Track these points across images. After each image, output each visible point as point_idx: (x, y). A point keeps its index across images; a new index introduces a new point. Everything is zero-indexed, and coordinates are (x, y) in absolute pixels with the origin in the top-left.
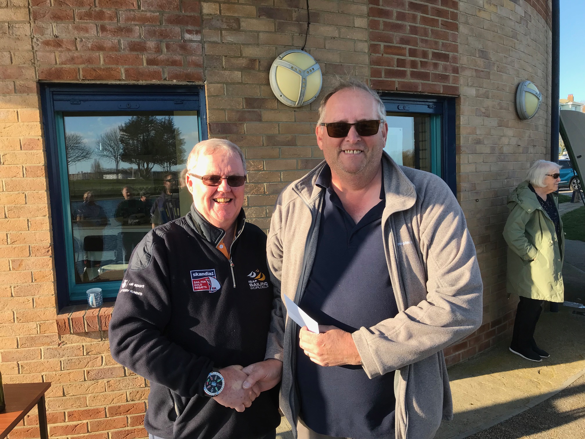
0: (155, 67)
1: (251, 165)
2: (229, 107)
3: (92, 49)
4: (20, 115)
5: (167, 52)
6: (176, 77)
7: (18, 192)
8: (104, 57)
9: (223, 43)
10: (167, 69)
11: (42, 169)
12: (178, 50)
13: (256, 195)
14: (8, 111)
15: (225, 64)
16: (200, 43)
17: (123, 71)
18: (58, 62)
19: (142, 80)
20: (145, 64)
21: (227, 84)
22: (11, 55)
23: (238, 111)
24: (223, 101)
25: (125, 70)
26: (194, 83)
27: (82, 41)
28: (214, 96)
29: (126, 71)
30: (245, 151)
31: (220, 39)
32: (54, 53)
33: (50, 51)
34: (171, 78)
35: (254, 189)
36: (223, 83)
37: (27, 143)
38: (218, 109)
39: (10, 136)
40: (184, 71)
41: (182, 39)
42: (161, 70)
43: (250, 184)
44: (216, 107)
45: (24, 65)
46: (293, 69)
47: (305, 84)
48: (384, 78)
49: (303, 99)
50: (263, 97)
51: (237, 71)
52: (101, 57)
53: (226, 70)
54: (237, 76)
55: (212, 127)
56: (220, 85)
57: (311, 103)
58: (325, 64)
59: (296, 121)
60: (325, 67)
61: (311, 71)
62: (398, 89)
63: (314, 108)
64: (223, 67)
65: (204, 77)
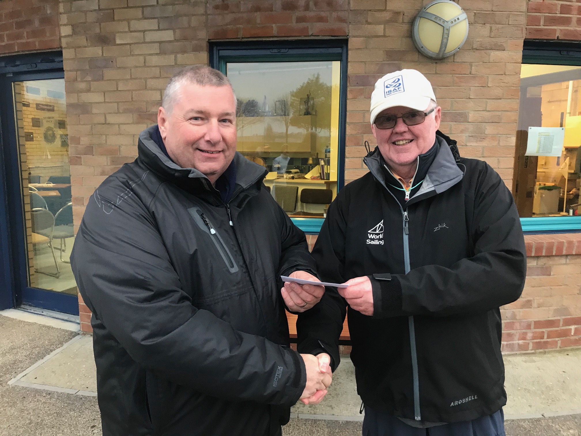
0: (304, 23)
2: (370, 60)
3: (251, 11)
5: (315, 9)
6: (322, 32)
8: (260, 17)
12: (326, 7)
19: (292, 37)
20: (295, 21)
21: (369, 37)
23: (377, 64)
25: (277, 28)
26: (337, 38)
27: (244, 3)
28: (355, 50)
32: (221, 16)
33: (219, 14)
34: (318, 34)
36: (366, 37)
38: (358, 62)
40: (330, 27)
42: (309, 26)
44: (356, 60)
46: (437, 20)
47: (448, 35)
48: (543, 26)
49: (445, 51)
50: (404, 49)
51: (380, 24)
52: (258, 17)
53: (369, 24)
54: (380, 29)
55: (350, 79)
56: (362, 39)
57: (454, 55)
58: (475, 13)
59: (436, 73)
60: (473, 17)
61: (455, 20)
62: (560, 38)
63: (457, 59)
64: (367, 21)
65: (347, 31)
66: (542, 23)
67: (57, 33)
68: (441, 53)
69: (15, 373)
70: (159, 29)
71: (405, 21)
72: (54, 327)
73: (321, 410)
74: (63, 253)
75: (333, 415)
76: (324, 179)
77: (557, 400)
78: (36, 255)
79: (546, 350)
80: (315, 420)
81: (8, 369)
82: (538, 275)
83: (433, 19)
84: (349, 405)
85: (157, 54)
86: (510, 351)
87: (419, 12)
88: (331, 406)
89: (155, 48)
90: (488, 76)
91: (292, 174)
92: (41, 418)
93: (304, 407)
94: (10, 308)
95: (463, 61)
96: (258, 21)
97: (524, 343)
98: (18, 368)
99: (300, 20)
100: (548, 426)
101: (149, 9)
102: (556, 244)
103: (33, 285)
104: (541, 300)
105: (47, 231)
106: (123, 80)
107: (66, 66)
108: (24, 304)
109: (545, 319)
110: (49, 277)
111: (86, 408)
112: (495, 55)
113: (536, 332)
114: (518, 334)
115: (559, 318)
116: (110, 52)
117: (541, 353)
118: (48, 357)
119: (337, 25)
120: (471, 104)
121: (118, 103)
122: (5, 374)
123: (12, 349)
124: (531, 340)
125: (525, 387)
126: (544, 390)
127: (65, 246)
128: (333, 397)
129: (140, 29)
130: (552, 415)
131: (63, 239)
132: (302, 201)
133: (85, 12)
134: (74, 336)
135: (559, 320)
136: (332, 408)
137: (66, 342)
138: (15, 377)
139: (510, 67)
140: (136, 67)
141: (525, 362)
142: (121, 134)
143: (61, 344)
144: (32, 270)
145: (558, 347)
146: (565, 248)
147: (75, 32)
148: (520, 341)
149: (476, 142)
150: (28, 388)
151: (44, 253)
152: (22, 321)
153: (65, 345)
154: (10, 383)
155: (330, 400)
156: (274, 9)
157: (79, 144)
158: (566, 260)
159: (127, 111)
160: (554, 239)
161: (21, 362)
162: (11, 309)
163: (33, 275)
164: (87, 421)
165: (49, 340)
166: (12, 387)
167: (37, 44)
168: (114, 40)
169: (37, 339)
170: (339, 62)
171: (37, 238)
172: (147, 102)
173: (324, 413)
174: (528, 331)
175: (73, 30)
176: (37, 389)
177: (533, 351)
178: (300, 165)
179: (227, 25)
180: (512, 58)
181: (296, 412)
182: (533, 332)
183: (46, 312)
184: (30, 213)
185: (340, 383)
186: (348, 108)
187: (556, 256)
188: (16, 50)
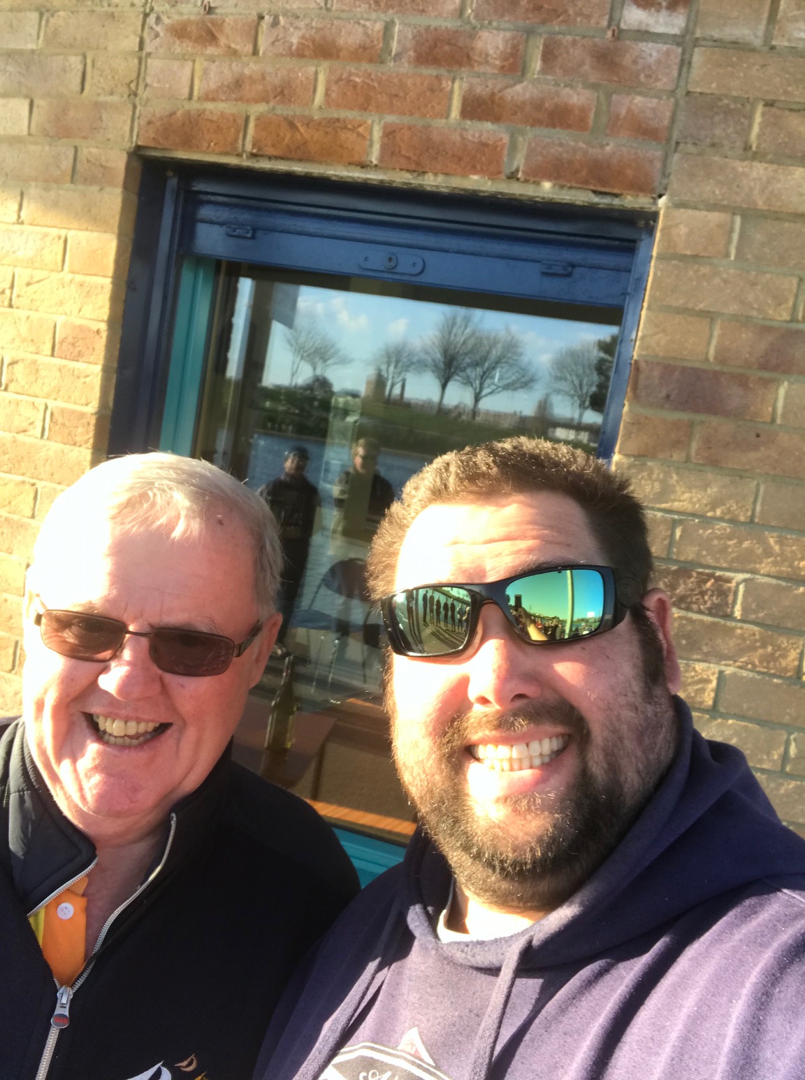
0: (489, 125)
1: (768, 552)
2: (733, 308)
3: (299, 54)
4: (71, 249)
5: (544, 71)
6: (556, 170)
7: (21, 478)
8: (328, 82)
9: (773, 48)
10: (529, 137)
11: (89, 424)
12: (587, 67)
13: (759, 673)
14: (46, 235)
15: (759, 136)
16: (678, 44)
17: (377, 134)
18: (196, 93)
19: (436, 174)
20: (455, 113)
21: (750, 214)
22: (85, 66)
23: (765, 329)
24: (717, 281)
25: (384, 132)
26: (616, 202)
27: (275, 23)
28: (683, 258)
29: (389, 133)
30: (758, 490)
31: (761, 33)
32: (190, 64)
33: (184, 56)
34: (535, 174)
35: (756, 649)
36: (733, 210)
37: (70, 340)
38: (683, 311)
39: (37, 310)
40: (591, 151)
41: (609, 26)
42: (506, 138)
43: (746, 626)
44: (680, 302)
45: (109, 99)
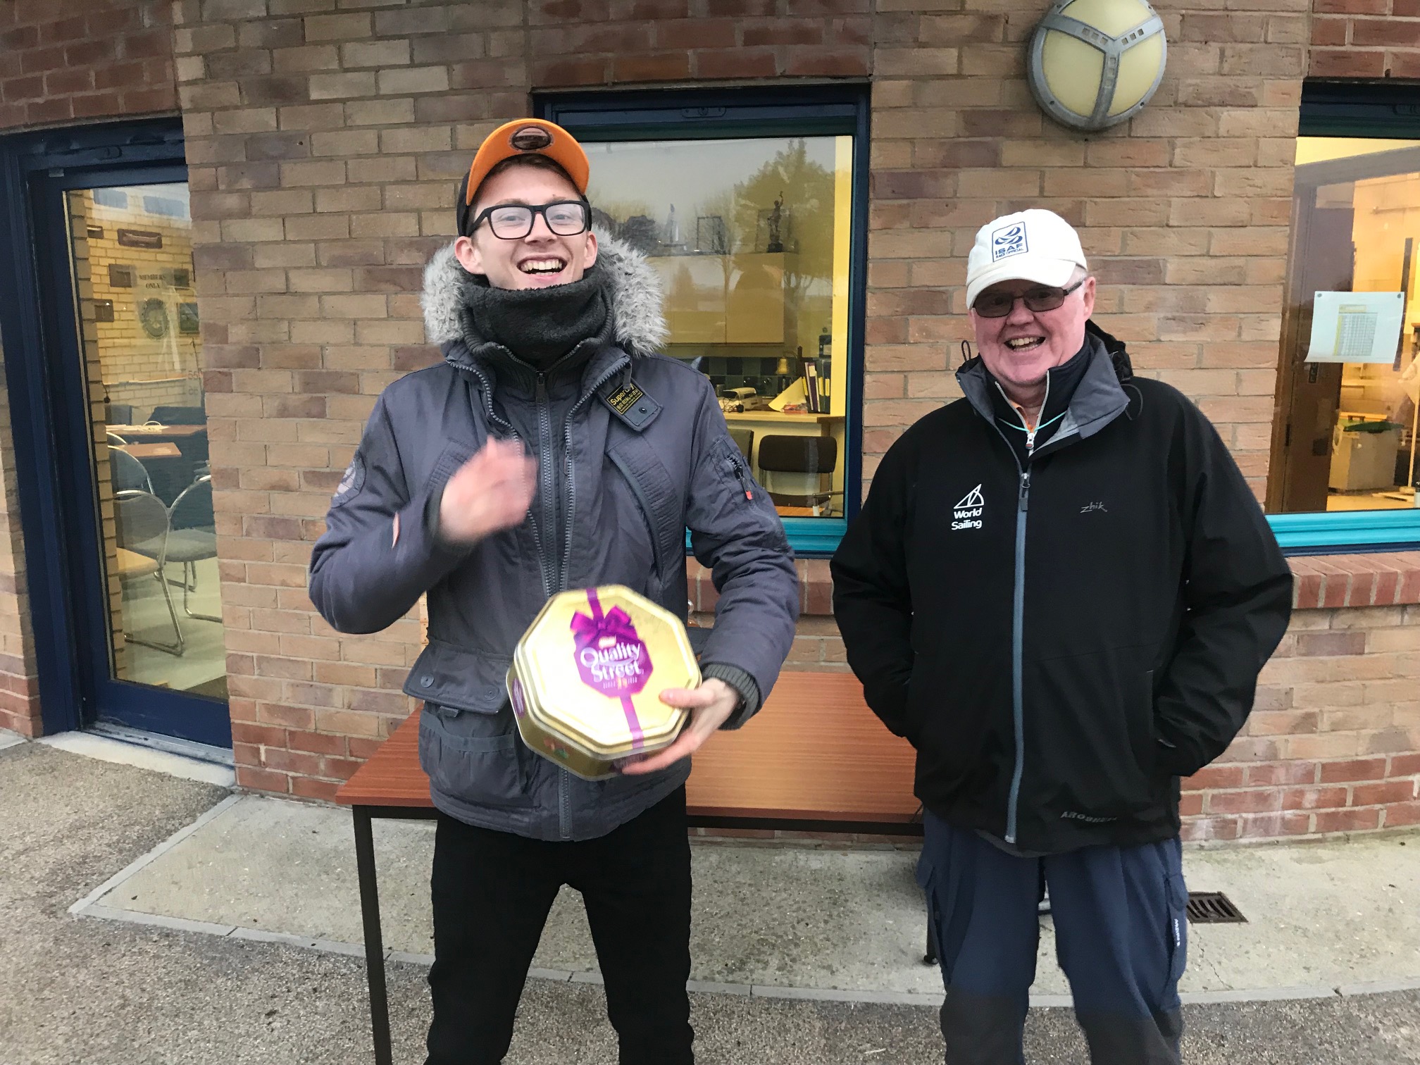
0: (764, 47)
2: (923, 134)
20: (740, 43)
23: (942, 144)
28: (888, 109)
44: (891, 135)
46: (1088, 35)
47: (1116, 72)
48: (1352, 44)
49: (1107, 110)
50: (1008, 108)
51: (948, 47)
52: (651, 32)
53: (923, 45)
54: (948, 59)
55: (877, 183)
56: (905, 82)
57: (1131, 119)
58: (1183, 15)
59: (1086, 166)
60: (1179, 27)
61: (1133, 36)
62: (1392, 75)
63: (1139, 130)
64: (916, 40)
65: (868, 65)
66: (1349, 36)
67: (169, 75)
68: (1099, 117)
69: (86, 885)
70: (412, 65)
71: (1011, 38)
72: (173, 775)
73: (806, 977)
74: (189, 593)
75: (835, 988)
76: (816, 411)
77: (1374, 955)
78: (126, 598)
79: (1352, 833)
80: (791, 1001)
81: (68, 877)
82: (1332, 653)
83: (1079, 33)
84: (873, 964)
85: (408, 125)
86: (1261, 836)
87: (1045, 15)
88: (829, 967)
89: (404, 112)
90: (1213, 169)
91: (738, 399)
92: (148, 992)
93: (764, 969)
94: (69, 730)
95: (1153, 134)
96: (652, 41)
97: (1296, 815)
98: (93, 875)
99: (753, 38)
100: (1349, 1017)
101: (388, 15)
102: (1377, 578)
103: (121, 675)
104: (1340, 714)
105: (153, 544)
106: (328, 187)
107: (192, 154)
108: (102, 721)
109: (1349, 759)
110: (158, 652)
111: (254, 970)
112: (1231, 118)
113: (1325, 791)
114: (1282, 796)
115: (1382, 756)
116: (295, 120)
117: (1338, 839)
118: (161, 847)
119: (841, 51)
120: (1172, 239)
121: (316, 242)
122: (63, 889)
123: (76, 827)
124: (1312, 808)
125: (1294, 923)
126: (1340, 928)
127: (194, 577)
128: (835, 945)
129: (367, 64)
130: (1358, 991)
131: (189, 564)
132: (763, 466)
133: (236, 25)
134: (222, 798)
135: (1384, 761)
136: (833, 972)
137: (201, 813)
138: (84, 896)
139: (1269, 148)
140: (359, 156)
141: (1299, 861)
142: (325, 319)
143: (192, 815)
144: (119, 641)
145: (1381, 824)
146: (1398, 589)
147: (210, 75)
148: (1286, 812)
149: (1184, 332)
150: (116, 921)
151: (146, 595)
152: (98, 762)
153: (202, 819)
154: (73, 909)
155: (828, 952)
156: (690, 13)
157: (226, 341)
158: (1403, 617)
159: (338, 263)
160: (1372, 565)
161: (98, 859)
162: (72, 732)
163: (122, 650)
164: (256, 1000)
165: (164, 806)
166: (79, 920)
167: (121, 101)
168: (307, 91)
169: (134, 804)
170: (850, 138)
171: (129, 561)
172: (386, 241)
173: (812, 984)
174: (1306, 787)
175: (207, 66)
176: (137, 924)
177: (1319, 836)
178: (759, 376)
179: (578, 51)
180: (1274, 127)
181: (745, 982)
182: (1319, 791)
183: (153, 739)
184: (111, 504)
185: (851, 912)
186: (873, 252)
187: (1378, 607)
188: (73, 116)
